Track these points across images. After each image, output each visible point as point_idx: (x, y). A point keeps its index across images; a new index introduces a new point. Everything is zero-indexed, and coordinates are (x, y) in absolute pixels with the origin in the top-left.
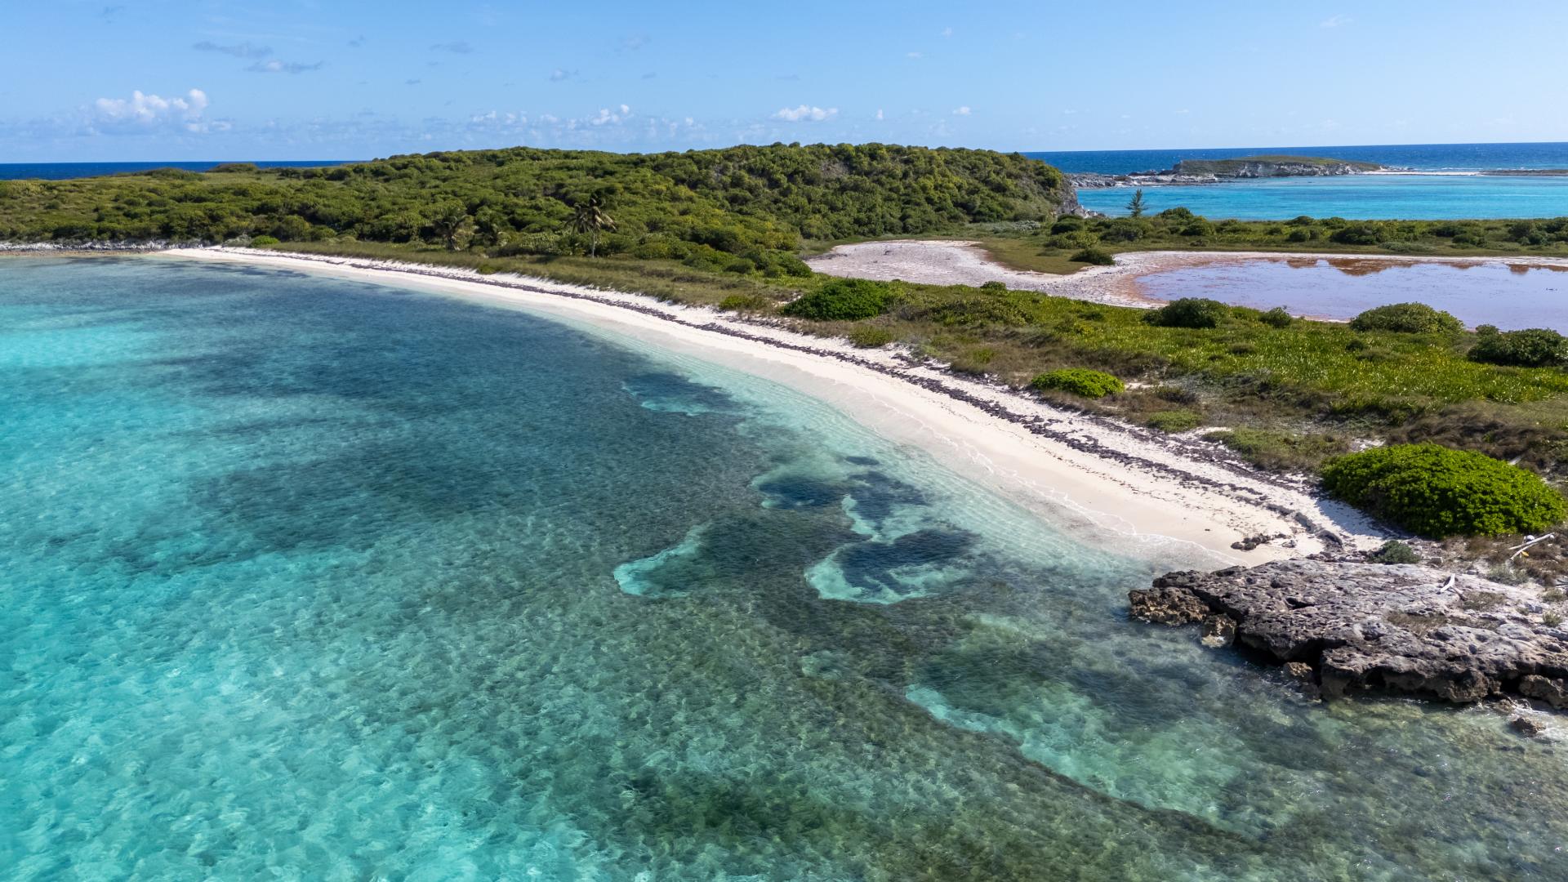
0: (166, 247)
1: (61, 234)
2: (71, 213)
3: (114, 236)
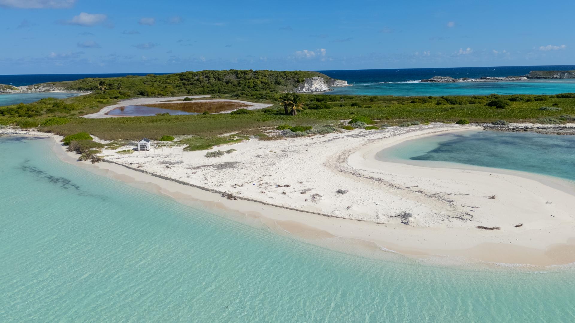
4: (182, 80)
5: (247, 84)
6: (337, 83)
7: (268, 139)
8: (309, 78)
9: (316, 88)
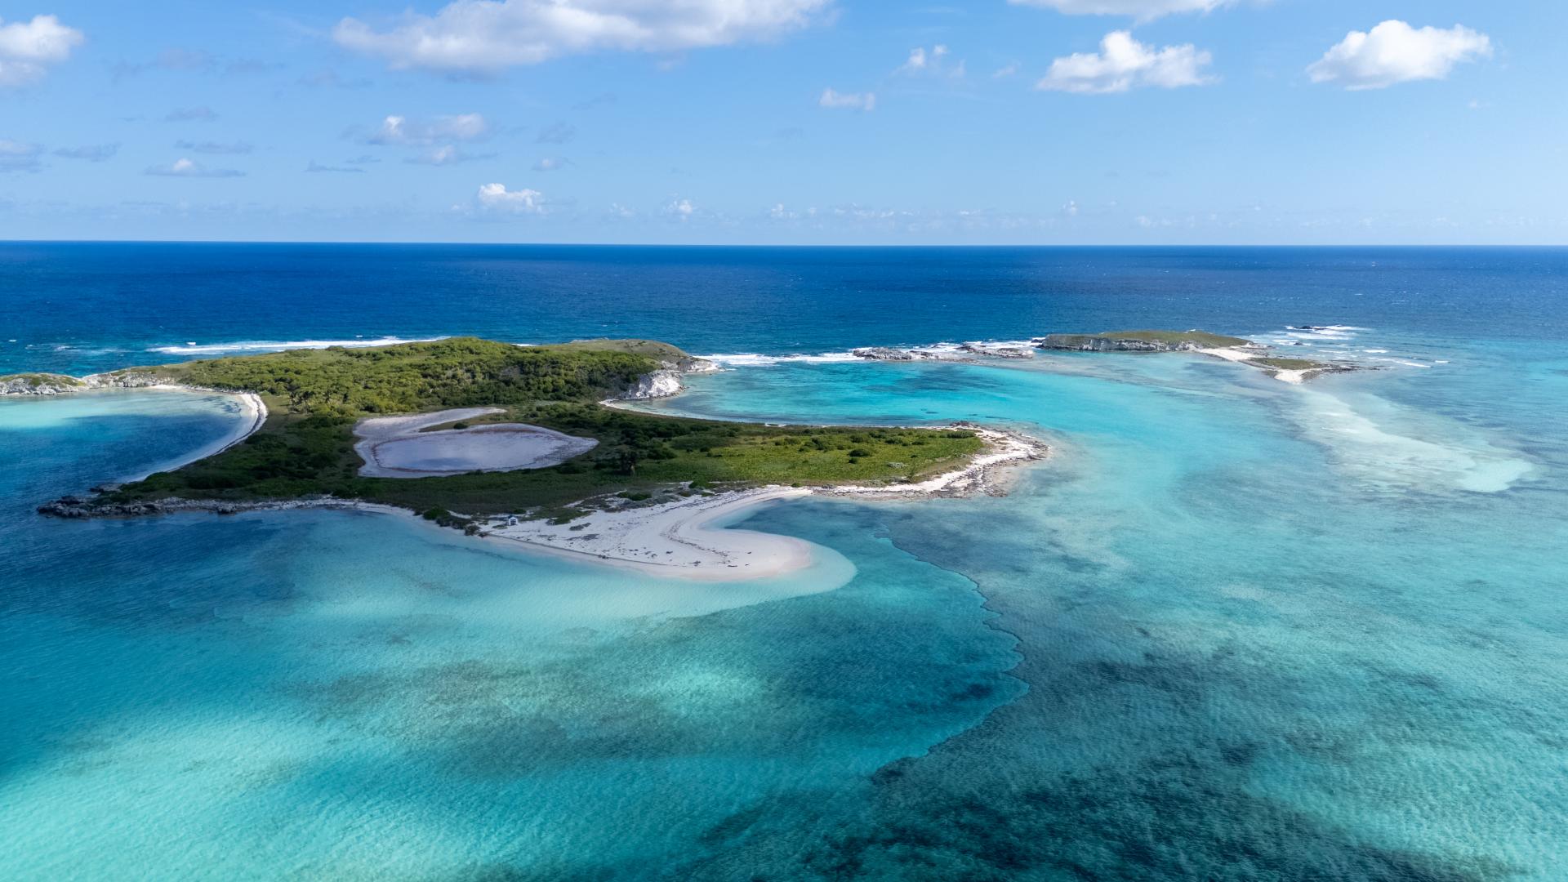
4: (425, 376)
5: (542, 386)
6: (697, 367)
7: (613, 510)
8: (646, 372)
9: (659, 390)
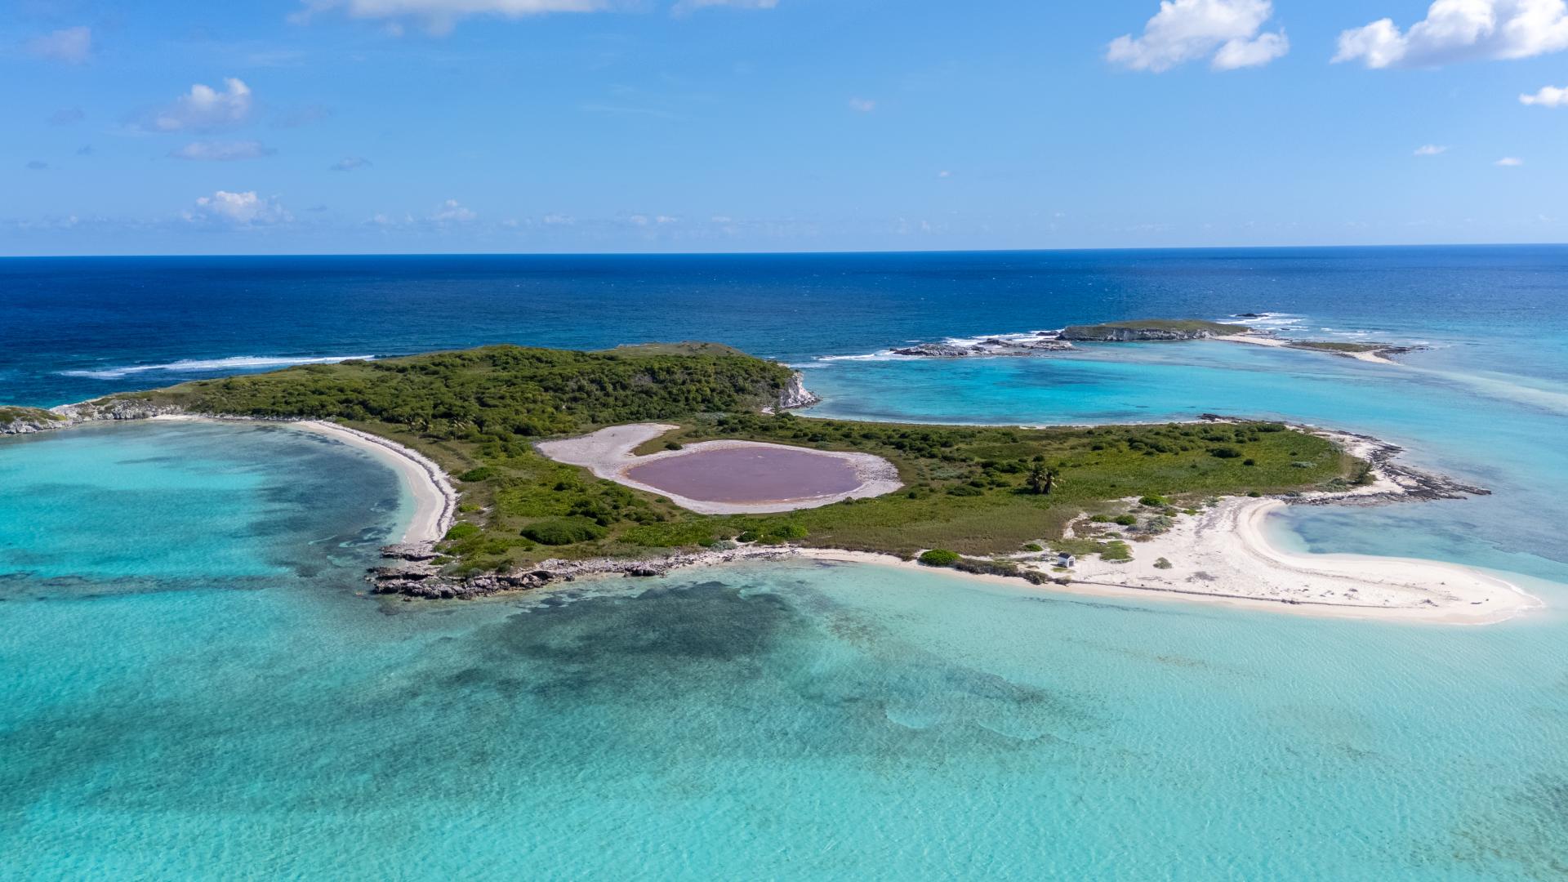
0: (300, 420)
1: (256, 412)
2: (262, 401)
3: (278, 414)
